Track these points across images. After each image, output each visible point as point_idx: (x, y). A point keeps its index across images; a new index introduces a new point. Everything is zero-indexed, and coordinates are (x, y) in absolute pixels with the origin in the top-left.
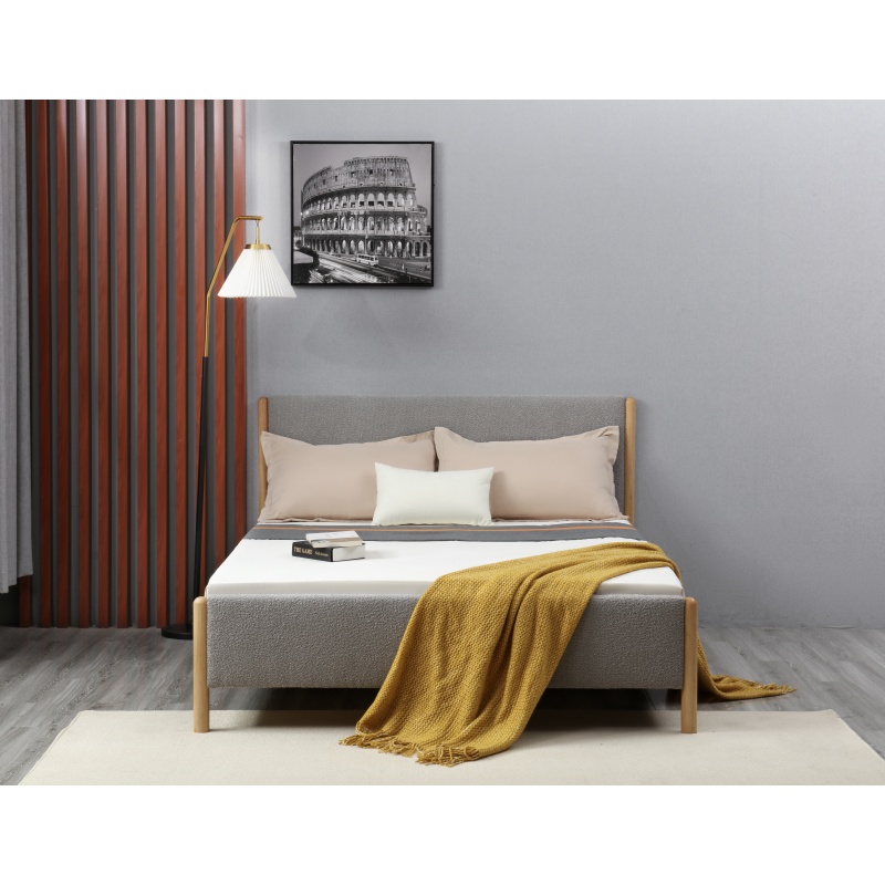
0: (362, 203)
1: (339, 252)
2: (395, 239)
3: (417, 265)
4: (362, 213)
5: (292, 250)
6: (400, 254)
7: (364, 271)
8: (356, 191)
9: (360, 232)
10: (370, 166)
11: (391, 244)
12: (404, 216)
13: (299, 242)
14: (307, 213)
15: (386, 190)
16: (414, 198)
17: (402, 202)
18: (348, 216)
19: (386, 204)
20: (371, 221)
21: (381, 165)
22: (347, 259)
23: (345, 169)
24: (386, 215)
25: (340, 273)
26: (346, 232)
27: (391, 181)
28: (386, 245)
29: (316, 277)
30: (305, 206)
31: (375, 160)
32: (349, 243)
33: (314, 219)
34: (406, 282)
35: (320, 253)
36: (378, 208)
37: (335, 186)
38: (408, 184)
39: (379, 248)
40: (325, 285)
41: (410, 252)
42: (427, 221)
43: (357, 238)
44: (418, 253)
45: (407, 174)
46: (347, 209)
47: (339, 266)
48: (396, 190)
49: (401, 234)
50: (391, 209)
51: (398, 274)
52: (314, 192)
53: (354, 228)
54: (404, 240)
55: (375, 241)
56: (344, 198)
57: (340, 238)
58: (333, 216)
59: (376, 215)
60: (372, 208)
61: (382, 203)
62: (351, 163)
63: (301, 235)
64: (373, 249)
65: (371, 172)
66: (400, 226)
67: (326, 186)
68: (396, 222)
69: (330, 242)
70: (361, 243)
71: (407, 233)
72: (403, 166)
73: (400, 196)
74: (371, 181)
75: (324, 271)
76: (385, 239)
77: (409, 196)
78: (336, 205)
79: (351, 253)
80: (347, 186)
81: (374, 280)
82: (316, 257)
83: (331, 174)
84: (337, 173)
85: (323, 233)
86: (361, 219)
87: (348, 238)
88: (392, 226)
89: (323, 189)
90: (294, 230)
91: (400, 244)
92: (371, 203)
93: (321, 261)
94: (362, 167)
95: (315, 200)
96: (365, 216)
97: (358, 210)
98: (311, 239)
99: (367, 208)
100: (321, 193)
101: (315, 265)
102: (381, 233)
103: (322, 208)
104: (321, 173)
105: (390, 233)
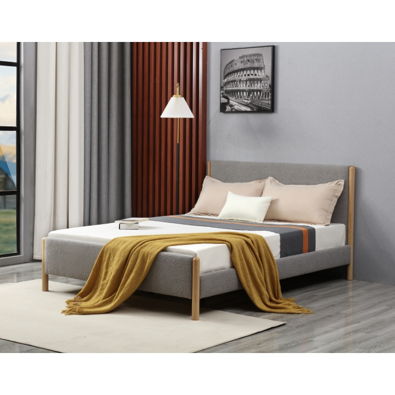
0: (245, 75)
1: (237, 97)
2: (257, 91)
3: (266, 102)
4: (245, 79)
5: (221, 97)
6: (259, 98)
7: (246, 105)
8: (243, 70)
9: (244, 88)
10: (248, 58)
11: (255, 93)
12: (260, 80)
13: (223, 93)
14: (226, 80)
15: (254, 69)
16: (264, 72)
17: (260, 74)
18: (240, 81)
19: (254, 75)
20: (248, 83)
21: (252, 58)
22: (240, 100)
23: (239, 60)
24: (253, 80)
25: (237, 107)
26: (239, 88)
27: (256, 65)
28: (254, 93)
29: (228, 108)
30: (225, 78)
31: (250, 56)
32: (240, 93)
33: (228, 83)
34: (260, 110)
35: (230, 98)
36: (251, 77)
37: (236, 68)
38: (262, 66)
39: (251, 95)
40: (231, 112)
41: (263, 96)
42: (269, 82)
43: (243, 91)
44: (265, 97)
45: (262, 61)
46: (240, 78)
47: (236, 104)
48: (258, 69)
49: (259, 88)
50: (255, 77)
51: (258, 106)
52: (228, 71)
53: (242, 87)
54: (260, 91)
55: (250, 92)
56: (239, 73)
57: (237, 91)
58: (234, 81)
59: (250, 80)
60: (249, 77)
61: (252, 75)
62: (241, 58)
63: (223, 90)
64: (249, 95)
65: (249, 61)
66: (259, 85)
67: (232, 68)
68: (257, 83)
69: (233, 93)
70: (245, 93)
71: (261, 88)
72: (261, 57)
73: (259, 71)
74: (249, 65)
75: (231, 106)
76: (254, 91)
77: (263, 71)
78: (235, 77)
79: (241, 98)
80: (240, 68)
81: (249, 109)
82: (228, 99)
83: (234, 62)
84: (236, 62)
85: (231, 89)
86: (245, 82)
87: (240, 91)
88: (256, 85)
89: (232, 69)
90: (222, 88)
91: (259, 93)
92: (248, 75)
93: (230, 101)
94: (245, 59)
95: (229, 74)
96: (246, 81)
97: (244, 78)
98: (227, 92)
99: (247, 77)
100: (231, 71)
101: (228, 103)
102: (252, 88)
103: (230, 78)
104: (231, 62)
105: (255, 88)
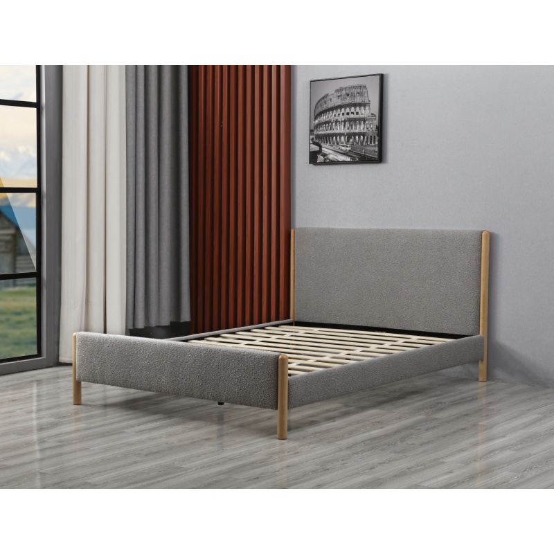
0: (343, 114)
1: (332, 143)
2: (359, 134)
3: (372, 149)
4: (343, 120)
5: (310, 144)
6: (362, 143)
7: (344, 154)
8: (340, 107)
9: (342, 131)
10: (348, 92)
11: (357, 137)
12: (364, 120)
13: (313, 139)
14: (317, 121)
15: (355, 105)
16: (369, 109)
17: (363, 112)
18: (337, 122)
19: (355, 114)
20: (347, 124)
21: (353, 91)
22: (336, 148)
23: (335, 94)
24: (355, 120)
25: (332, 156)
26: (335, 131)
27: (358, 100)
28: (355, 138)
29: (320, 158)
30: (316, 118)
31: (350, 88)
32: (336, 138)
33: (320, 125)
34: (364, 160)
35: (323, 145)
36: (351, 116)
37: (330, 105)
38: (366, 101)
39: (351, 140)
40: (326, 163)
41: (367, 142)
42: (376, 122)
43: (341, 135)
44: (371, 142)
45: (366, 95)
46: (336, 118)
47: (332, 152)
48: (360, 105)
49: (362, 131)
50: (357, 116)
51: (361, 155)
52: (320, 109)
53: (339, 129)
54: (364, 134)
55: (349, 136)
56: (335, 111)
57: (332, 135)
58: (328, 122)
59: (350, 120)
60: (348, 116)
61: (353, 113)
62: (337, 91)
63: (314, 134)
64: (348, 141)
65: (348, 95)
66: (362, 126)
67: (325, 106)
68: (360, 124)
69: (327, 138)
70: (343, 137)
71: (365, 130)
72: (364, 90)
73: (362, 108)
74: (348, 100)
75: (324, 155)
76: (355, 134)
77: (367, 108)
78: (331, 116)
79: (338, 144)
80: (336, 105)
81: (348, 159)
82: (321, 147)
83: (329, 98)
84: (331, 97)
85: (324, 132)
86: (343, 123)
87: (336, 135)
88: (358, 126)
89: (325, 107)
90: (311, 132)
91: (362, 137)
92: (348, 114)
93: (323, 149)
94: (344, 92)
95: (321, 114)
96: (345, 121)
97: (342, 118)
98: (318, 137)
99: (346, 117)
100: (324, 109)
101: (320, 152)
102: (352, 131)
103: (324, 118)
104: (324, 98)
105: (357, 131)
